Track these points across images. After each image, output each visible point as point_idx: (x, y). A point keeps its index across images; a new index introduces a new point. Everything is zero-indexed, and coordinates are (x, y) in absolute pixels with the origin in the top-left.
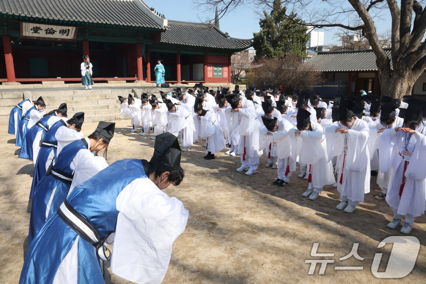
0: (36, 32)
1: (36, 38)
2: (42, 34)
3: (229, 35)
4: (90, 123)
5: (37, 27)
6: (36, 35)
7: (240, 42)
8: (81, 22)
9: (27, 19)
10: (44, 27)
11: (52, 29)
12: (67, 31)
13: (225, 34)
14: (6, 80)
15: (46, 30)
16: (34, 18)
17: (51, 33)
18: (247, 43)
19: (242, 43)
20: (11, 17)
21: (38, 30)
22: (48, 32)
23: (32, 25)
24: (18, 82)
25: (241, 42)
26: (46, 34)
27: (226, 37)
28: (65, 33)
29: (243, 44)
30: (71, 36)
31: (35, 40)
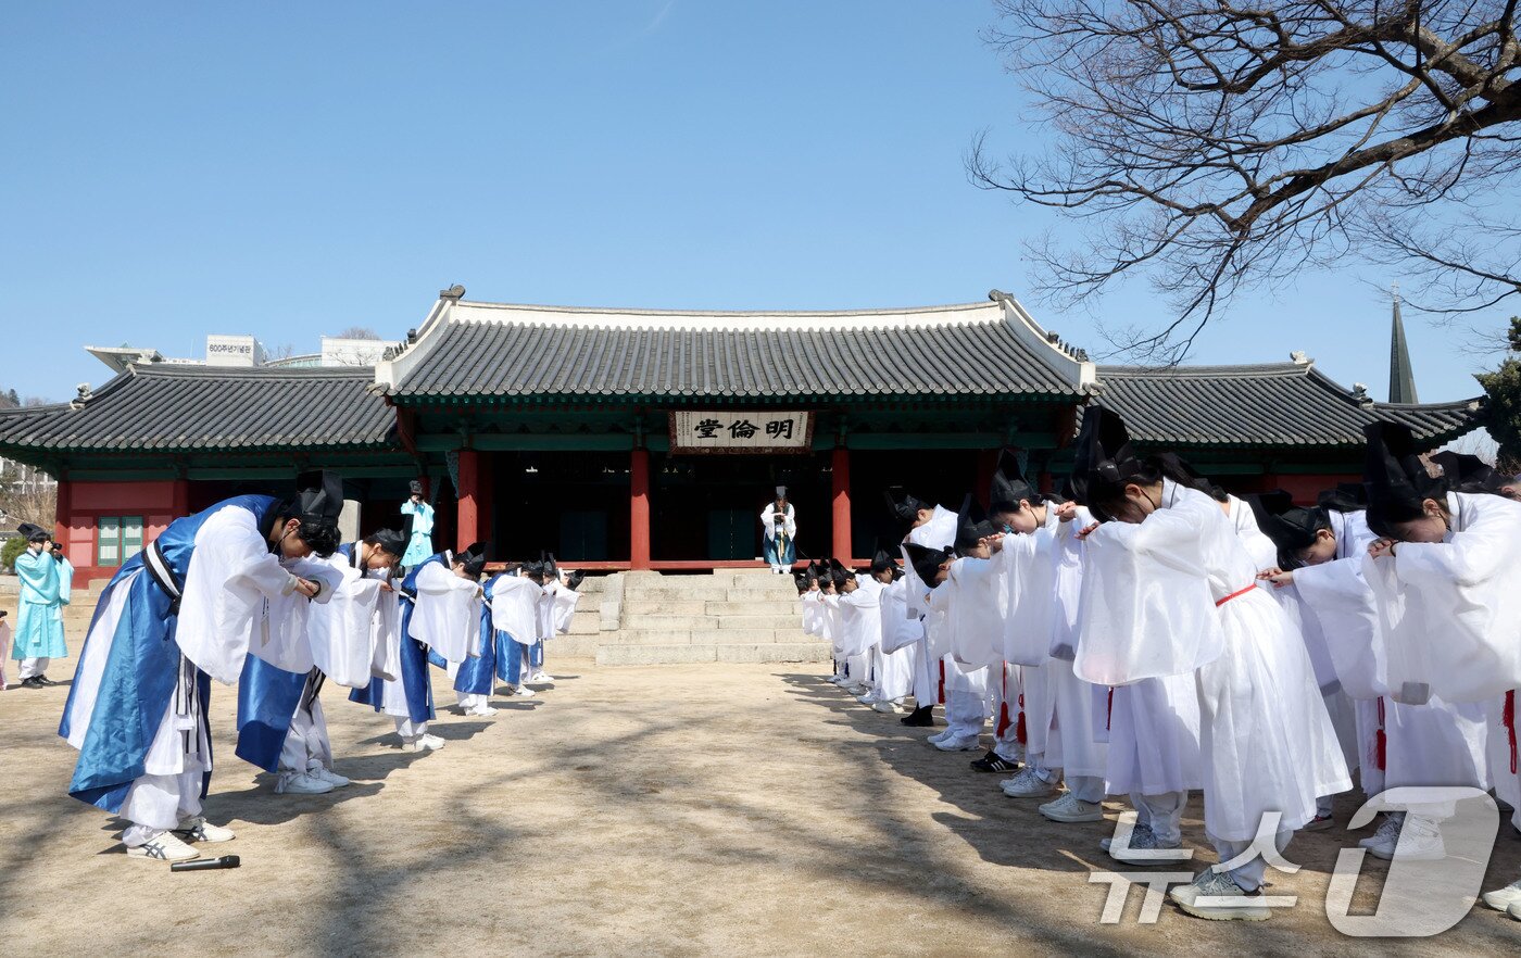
0: (707, 434)
1: (707, 451)
2: (723, 439)
3: (1368, 395)
4: (754, 665)
5: (708, 421)
6: (708, 442)
7: (1417, 416)
8: (820, 397)
9: (684, 401)
10: (726, 418)
11: (746, 422)
12: (787, 424)
13: (1352, 394)
14: (625, 564)
15: (733, 427)
16: (701, 399)
17: (746, 433)
18: (1448, 417)
19: (1426, 420)
20: (647, 401)
21: (712, 429)
22: (738, 431)
23: (697, 417)
24: (655, 570)
25: (1421, 418)
26: (733, 437)
27: (1356, 404)
28: (781, 430)
29: (1429, 422)
30: (798, 439)
31: (705, 455)
